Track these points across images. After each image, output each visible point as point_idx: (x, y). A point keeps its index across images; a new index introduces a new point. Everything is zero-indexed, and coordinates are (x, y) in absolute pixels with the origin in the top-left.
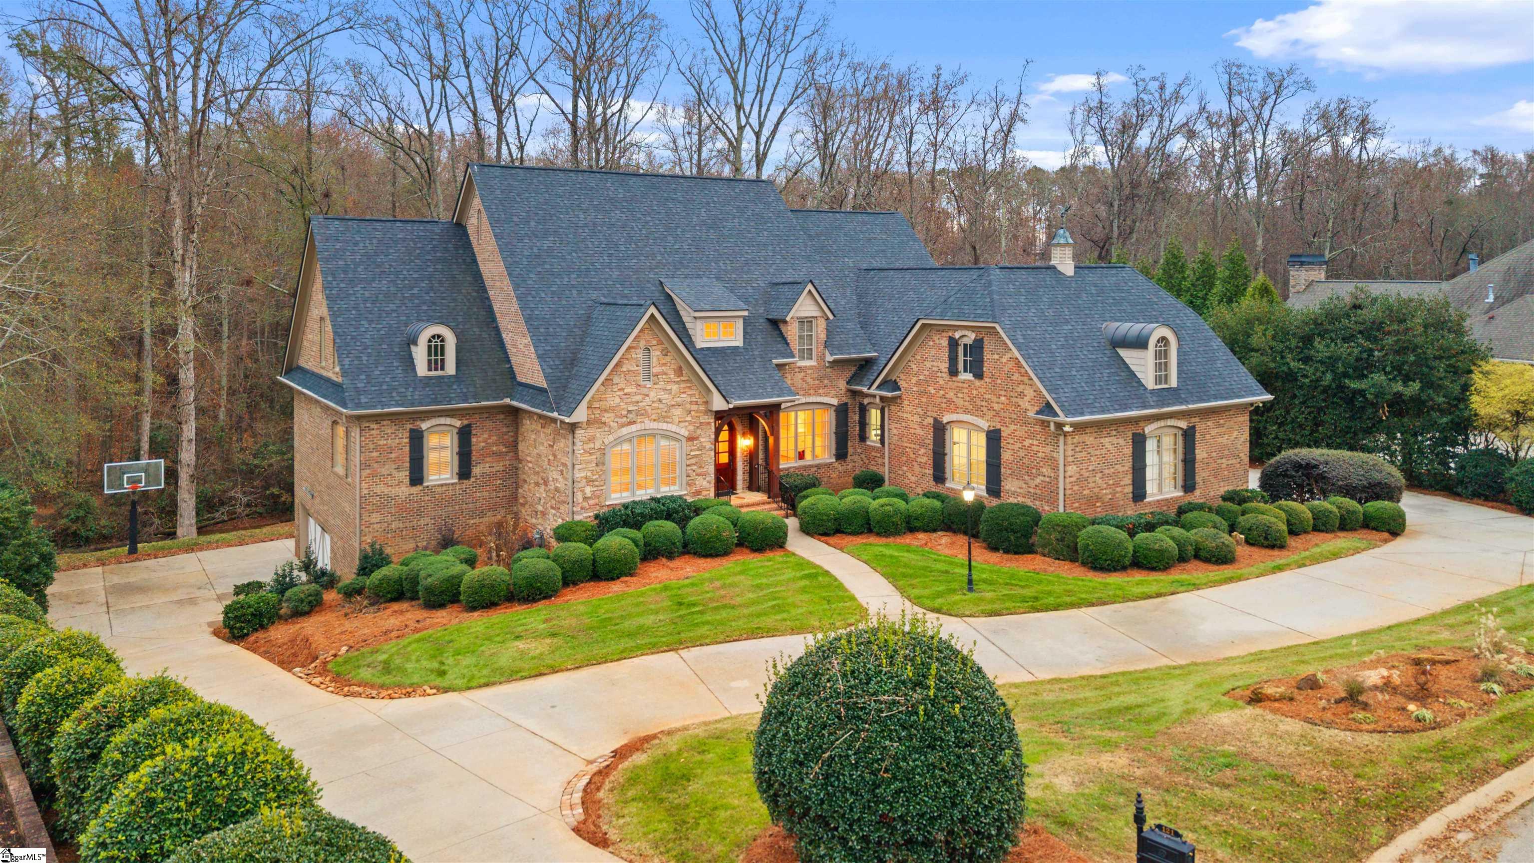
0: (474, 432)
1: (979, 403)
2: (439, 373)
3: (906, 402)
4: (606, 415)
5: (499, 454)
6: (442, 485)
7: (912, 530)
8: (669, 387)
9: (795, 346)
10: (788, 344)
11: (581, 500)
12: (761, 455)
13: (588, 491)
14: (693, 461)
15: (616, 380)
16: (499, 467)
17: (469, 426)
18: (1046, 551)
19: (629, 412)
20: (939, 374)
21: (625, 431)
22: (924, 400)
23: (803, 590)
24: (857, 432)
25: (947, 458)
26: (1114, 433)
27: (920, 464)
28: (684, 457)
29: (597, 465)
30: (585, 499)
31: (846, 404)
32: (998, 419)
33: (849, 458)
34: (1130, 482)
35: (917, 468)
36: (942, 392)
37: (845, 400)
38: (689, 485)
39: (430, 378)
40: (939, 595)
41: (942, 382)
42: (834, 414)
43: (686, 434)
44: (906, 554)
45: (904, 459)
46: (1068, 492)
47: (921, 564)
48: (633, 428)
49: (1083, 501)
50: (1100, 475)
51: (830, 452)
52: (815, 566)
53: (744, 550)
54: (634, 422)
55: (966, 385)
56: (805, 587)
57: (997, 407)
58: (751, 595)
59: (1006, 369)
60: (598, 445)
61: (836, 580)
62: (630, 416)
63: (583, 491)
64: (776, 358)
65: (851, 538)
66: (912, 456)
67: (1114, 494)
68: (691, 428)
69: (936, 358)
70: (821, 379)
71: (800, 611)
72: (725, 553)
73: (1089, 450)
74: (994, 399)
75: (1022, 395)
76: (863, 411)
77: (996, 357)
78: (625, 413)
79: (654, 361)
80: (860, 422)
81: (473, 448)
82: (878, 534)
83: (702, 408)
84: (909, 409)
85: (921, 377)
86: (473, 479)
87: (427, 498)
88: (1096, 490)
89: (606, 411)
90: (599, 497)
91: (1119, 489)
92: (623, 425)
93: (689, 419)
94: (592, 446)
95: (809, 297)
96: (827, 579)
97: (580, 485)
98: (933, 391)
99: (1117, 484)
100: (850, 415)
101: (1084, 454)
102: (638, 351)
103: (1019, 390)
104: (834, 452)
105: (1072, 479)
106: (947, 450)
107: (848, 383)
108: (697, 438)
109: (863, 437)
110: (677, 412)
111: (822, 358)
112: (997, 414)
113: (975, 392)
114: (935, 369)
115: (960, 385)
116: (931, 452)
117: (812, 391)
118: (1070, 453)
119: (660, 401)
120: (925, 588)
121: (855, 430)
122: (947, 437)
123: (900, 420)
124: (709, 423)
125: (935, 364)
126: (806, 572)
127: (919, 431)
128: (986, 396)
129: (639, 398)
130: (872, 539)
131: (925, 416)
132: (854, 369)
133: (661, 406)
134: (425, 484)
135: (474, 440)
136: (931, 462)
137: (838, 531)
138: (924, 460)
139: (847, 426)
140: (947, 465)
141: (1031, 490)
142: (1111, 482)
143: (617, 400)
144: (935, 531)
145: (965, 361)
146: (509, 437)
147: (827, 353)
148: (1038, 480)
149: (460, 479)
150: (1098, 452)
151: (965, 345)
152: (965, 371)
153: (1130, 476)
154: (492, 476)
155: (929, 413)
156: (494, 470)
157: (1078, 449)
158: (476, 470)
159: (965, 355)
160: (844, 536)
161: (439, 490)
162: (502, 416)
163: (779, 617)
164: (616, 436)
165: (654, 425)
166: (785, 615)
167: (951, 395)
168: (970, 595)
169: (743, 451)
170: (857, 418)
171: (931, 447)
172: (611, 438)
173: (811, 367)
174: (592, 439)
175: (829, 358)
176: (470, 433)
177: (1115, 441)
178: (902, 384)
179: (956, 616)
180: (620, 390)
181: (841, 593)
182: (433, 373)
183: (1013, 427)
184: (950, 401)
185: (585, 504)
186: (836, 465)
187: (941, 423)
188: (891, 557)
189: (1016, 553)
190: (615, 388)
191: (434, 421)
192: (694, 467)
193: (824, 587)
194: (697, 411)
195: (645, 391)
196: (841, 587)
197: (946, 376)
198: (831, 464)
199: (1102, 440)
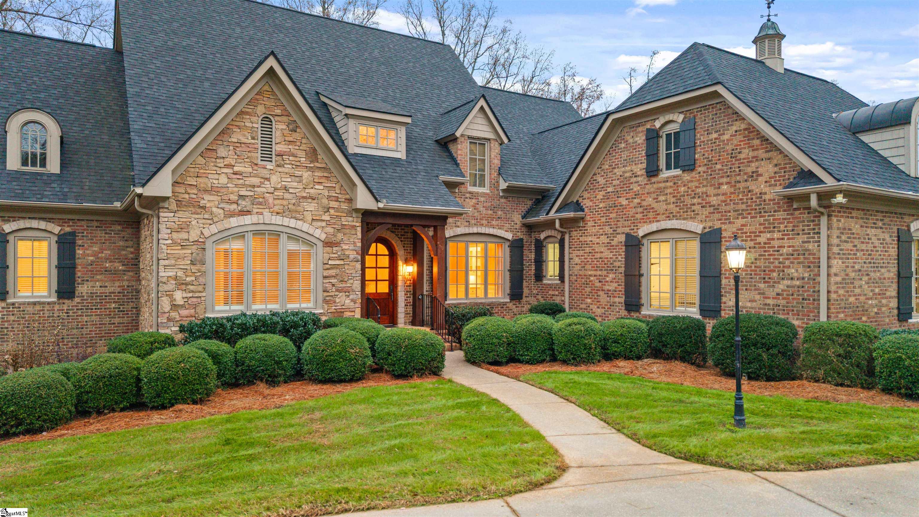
0: (80, 242)
1: (688, 201)
2: (38, 169)
3: (590, 224)
4: (207, 197)
5: (113, 274)
6: (34, 304)
7: (608, 357)
8: (298, 173)
9: (466, 166)
10: (457, 165)
11: (167, 308)
12: (426, 287)
13: (179, 296)
14: (332, 272)
15: (222, 152)
16: (113, 287)
17: (73, 234)
18: (821, 373)
19: (241, 197)
20: (634, 180)
21: (234, 221)
22: (613, 215)
23: (454, 423)
24: (533, 272)
25: (643, 280)
26: (880, 224)
27: (607, 292)
28: (320, 265)
29: (193, 263)
30: (175, 307)
31: (522, 240)
32: (717, 216)
33: (524, 299)
34: (894, 293)
35: (603, 298)
36: (636, 201)
37: (520, 235)
38: (325, 301)
39: (24, 173)
40: (689, 432)
41: (636, 188)
42: (508, 250)
43: (323, 237)
44: (608, 382)
45: (588, 290)
46: (833, 296)
47: (634, 392)
48: (247, 220)
49: (849, 312)
50: (865, 278)
51: (504, 291)
52: (477, 394)
53: (384, 376)
54: (249, 212)
55: (669, 184)
56: (457, 419)
57: (714, 200)
58: (361, 430)
59: (729, 147)
60: (194, 235)
61: (509, 410)
62: (242, 203)
63: (171, 296)
64: (444, 175)
65: (528, 367)
66: (598, 284)
67: (880, 306)
68: (330, 230)
69: (630, 161)
70: (494, 209)
71: (439, 456)
72: (353, 379)
73: (856, 242)
74: (711, 191)
75: (755, 175)
76: (540, 247)
77: (715, 135)
78: (234, 197)
79: (277, 136)
80: (536, 261)
81: (78, 261)
82: (565, 362)
83: (344, 206)
84: (594, 230)
85: (609, 190)
86: (77, 300)
87: (12, 318)
88: (862, 298)
89: (206, 191)
90: (195, 307)
91: (884, 301)
92: (232, 214)
93: (326, 217)
94: (184, 236)
95: (481, 115)
96: (494, 409)
97: (166, 288)
98: (624, 202)
99: (882, 294)
100: (526, 252)
101: (849, 246)
102: (254, 119)
103: (749, 170)
104: (508, 291)
105: (839, 279)
106: (643, 271)
107: (523, 217)
108: (337, 244)
109: (539, 276)
110: (311, 206)
111: (495, 185)
112: (716, 209)
113: (682, 189)
114: (627, 175)
115: (662, 185)
116: (622, 277)
117: (484, 222)
118: (835, 241)
119: (286, 189)
120: (659, 422)
121: (530, 269)
122: (643, 254)
123: (582, 245)
124: (354, 227)
125: (628, 168)
126: (463, 400)
127: (607, 254)
128: (699, 190)
129: (255, 181)
130: (557, 367)
131: (615, 233)
132: (530, 203)
133: (287, 196)
134: (9, 301)
135: (79, 252)
136: (622, 288)
137: (513, 360)
138: (613, 286)
139: (522, 264)
140: (643, 289)
141: (770, 301)
142: (877, 290)
143: (223, 180)
144: (639, 358)
145: (668, 156)
146: (128, 253)
147: (501, 181)
148: (780, 287)
149: (59, 297)
150: (864, 247)
151: (668, 136)
152: (668, 167)
153: (895, 286)
154: (104, 298)
155: (619, 230)
156: (107, 290)
157: (844, 237)
158: (83, 289)
159: (668, 148)
160: (519, 365)
161: (30, 309)
162: (119, 228)
163: (393, 469)
164: (221, 226)
165: (278, 220)
166: (407, 465)
167: (650, 200)
168: (742, 433)
169: (405, 280)
170: (533, 256)
171: (622, 270)
172: (214, 229)
173: (484, 195)
174: (184, 227)
175: (503, 185)
176: (73, 243)
177: (882, 236)
178: (586, 203)
179: (742, 468)
180: (227, 166)
181: (516, 429)
182: (29, 169)
183: (740, 221)
184: (648, 209)
185: (174, 314)
186: (510, 305)
187: (636, 237)
188: (588, 384)
189: (769, 379)
190: (221, 163)
191: (22, 224)
192: (333, 281)
193: (488, 419)
194: (337, 210)
195: (264, 173)
196: (516, 419)
197: (642, 180)
198: (505, 304)
199: (869, 231)
